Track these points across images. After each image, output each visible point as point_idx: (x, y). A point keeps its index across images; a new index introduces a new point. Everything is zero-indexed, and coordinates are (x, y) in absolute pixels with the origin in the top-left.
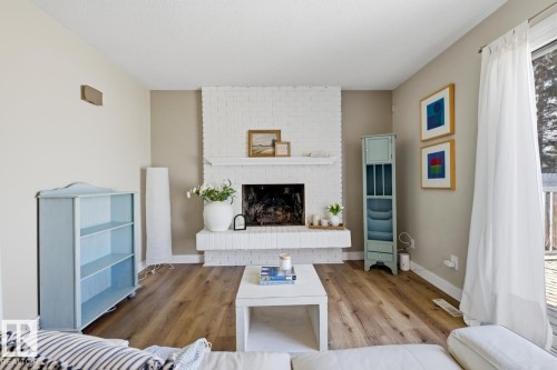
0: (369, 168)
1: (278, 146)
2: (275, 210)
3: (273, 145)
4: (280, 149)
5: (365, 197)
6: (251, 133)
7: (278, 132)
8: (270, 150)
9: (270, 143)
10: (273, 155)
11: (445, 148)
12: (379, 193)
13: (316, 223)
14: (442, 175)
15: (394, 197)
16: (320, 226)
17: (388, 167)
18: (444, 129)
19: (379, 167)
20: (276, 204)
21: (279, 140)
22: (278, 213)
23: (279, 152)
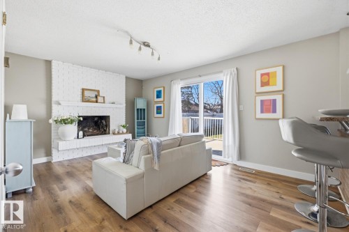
0: (138, 110)
1: (99, 98)
2: (89, 129)
3: (96, 97)
4: (100, 99)
5: (136, 121)
6: (83, 90)
7: (98, 91)
8: (95, 99)
9: (94, 96)
10: (97, 102)
11: (162, 105)
12: (141, 119)
13: (116, 132)
14: (160, 113)
15: (146, 121)
16: (119, 133)
17: (144, 109)
18: (161, 99)
19: (141, 109)
20: (89, 126)
21: (99, 95)
22: (90, 130)
23: (99, 101)
